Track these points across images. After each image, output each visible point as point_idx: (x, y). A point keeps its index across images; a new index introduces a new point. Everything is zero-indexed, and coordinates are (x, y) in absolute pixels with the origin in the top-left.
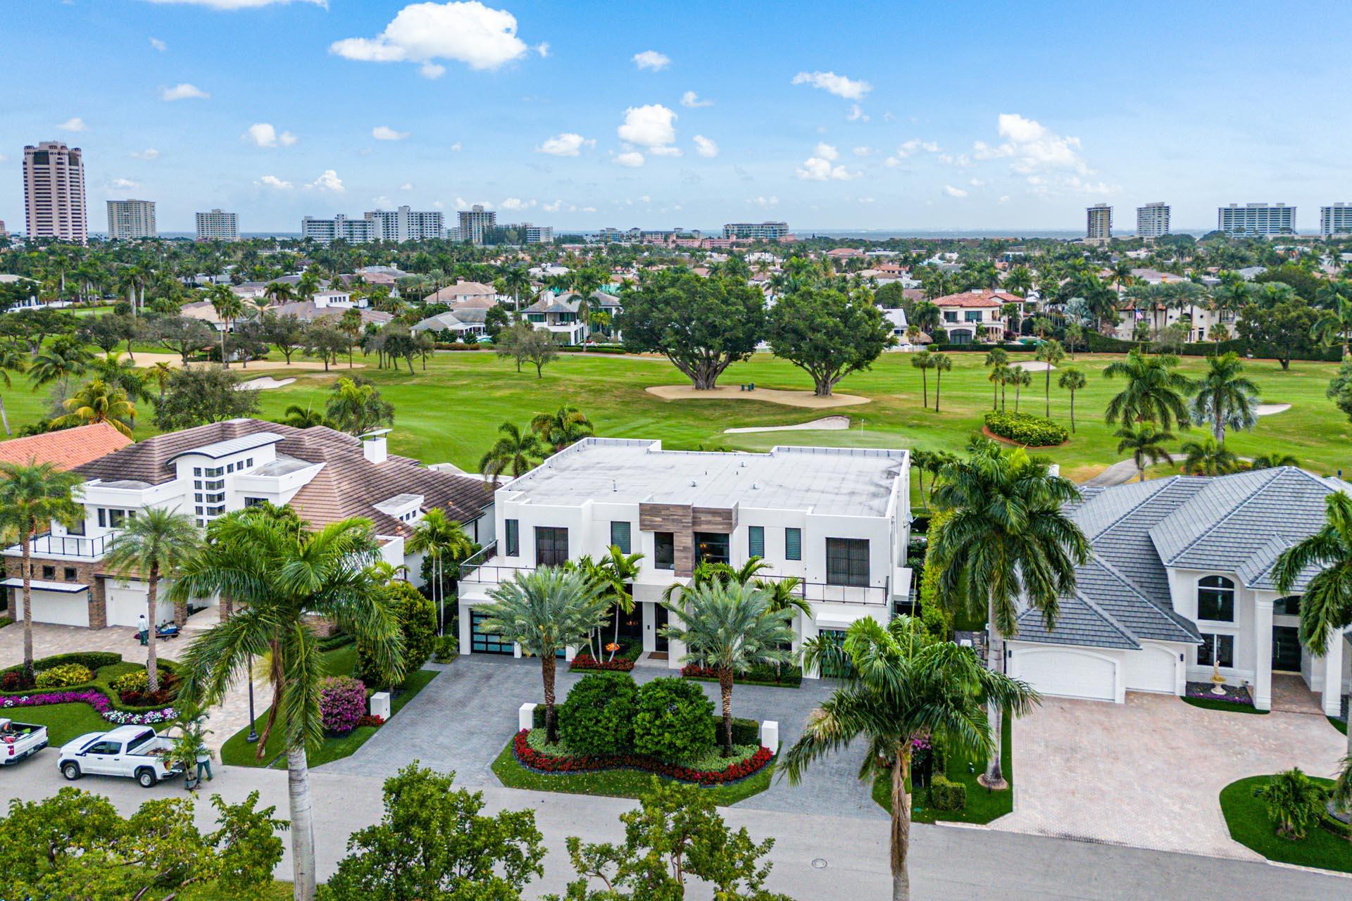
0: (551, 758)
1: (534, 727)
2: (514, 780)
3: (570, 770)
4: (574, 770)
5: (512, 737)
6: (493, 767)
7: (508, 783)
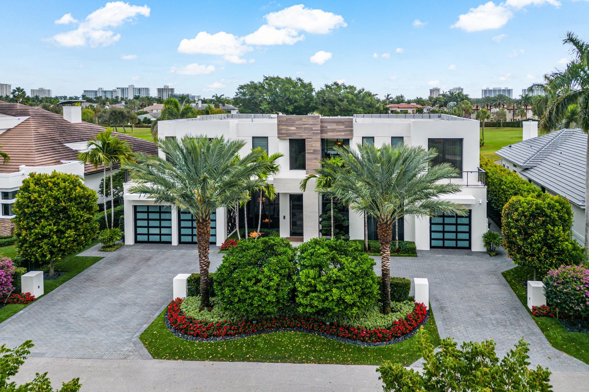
0: (206, 324)
1: (188, 295)
2: (165, 349)
3: (226, 335)
4: (231, 335)
5: (164, 307)
6: (141, 338)
7: (157, 354)
